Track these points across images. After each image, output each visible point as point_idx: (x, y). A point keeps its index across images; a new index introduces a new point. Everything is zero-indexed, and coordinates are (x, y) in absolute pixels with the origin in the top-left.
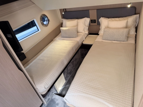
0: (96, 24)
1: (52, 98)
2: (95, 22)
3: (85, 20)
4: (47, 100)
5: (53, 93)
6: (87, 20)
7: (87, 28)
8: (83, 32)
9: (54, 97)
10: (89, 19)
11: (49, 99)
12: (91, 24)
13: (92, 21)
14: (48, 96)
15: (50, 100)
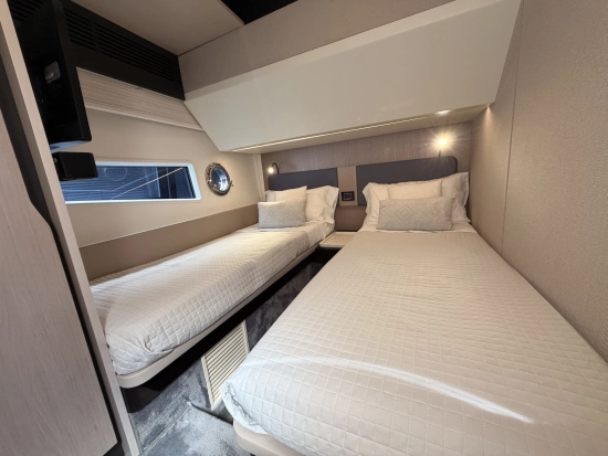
0: (355, 203)
1: (174, 429)
2: (353, 199)
3: (327, 191)
4: (145, 431)
5: (187, 399)
6: (332, 193)
7: (333, 211)
8: (321, 219)
9: (186, 422)
10: (337, 189)
11: (159, 429)
12: (343, 203)
13: (344, 196)
14: (161, 411)
15: (163, 435)
